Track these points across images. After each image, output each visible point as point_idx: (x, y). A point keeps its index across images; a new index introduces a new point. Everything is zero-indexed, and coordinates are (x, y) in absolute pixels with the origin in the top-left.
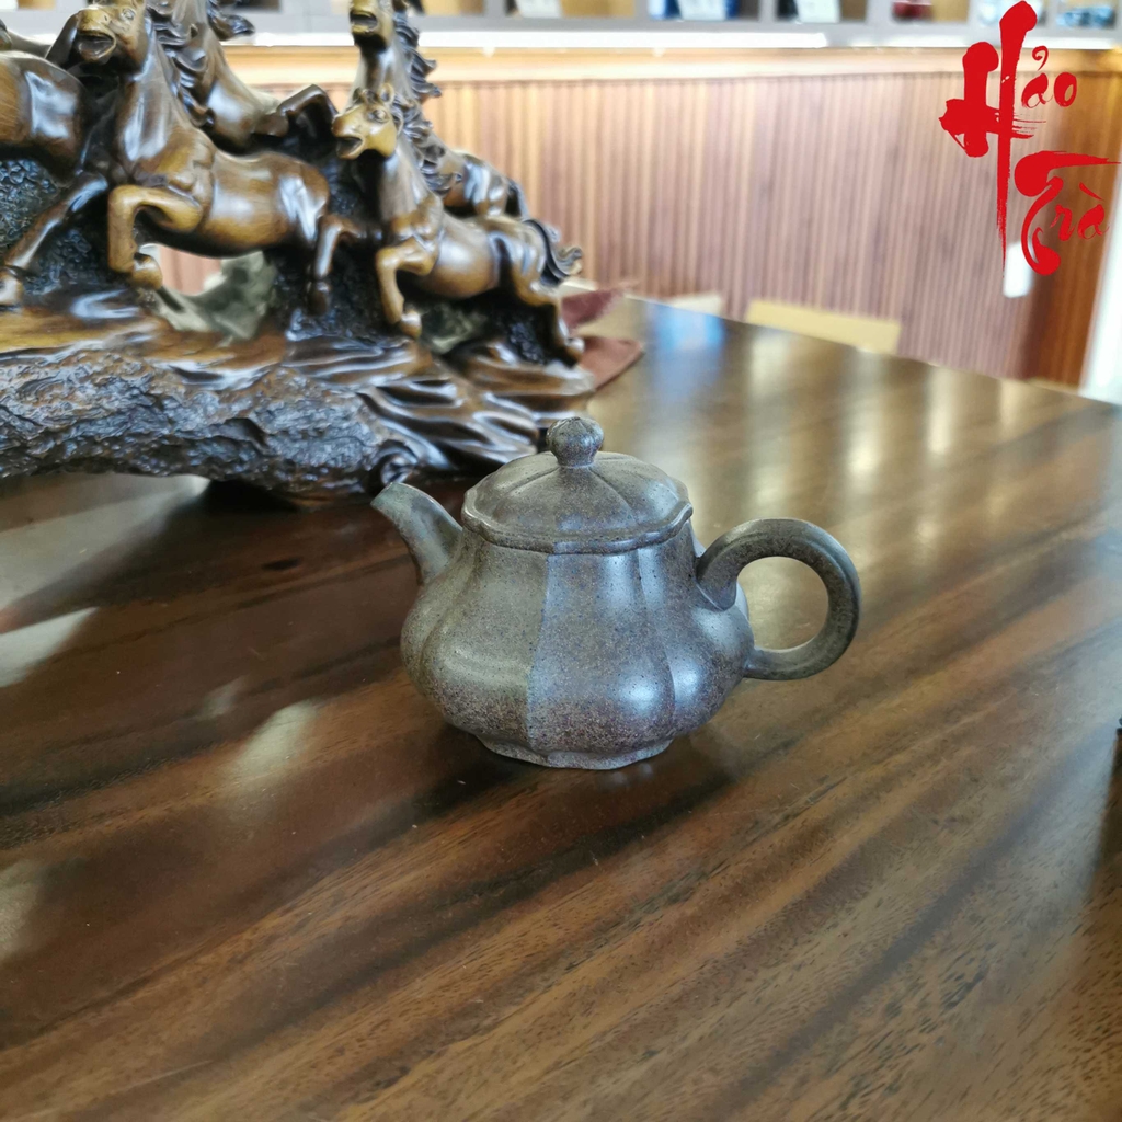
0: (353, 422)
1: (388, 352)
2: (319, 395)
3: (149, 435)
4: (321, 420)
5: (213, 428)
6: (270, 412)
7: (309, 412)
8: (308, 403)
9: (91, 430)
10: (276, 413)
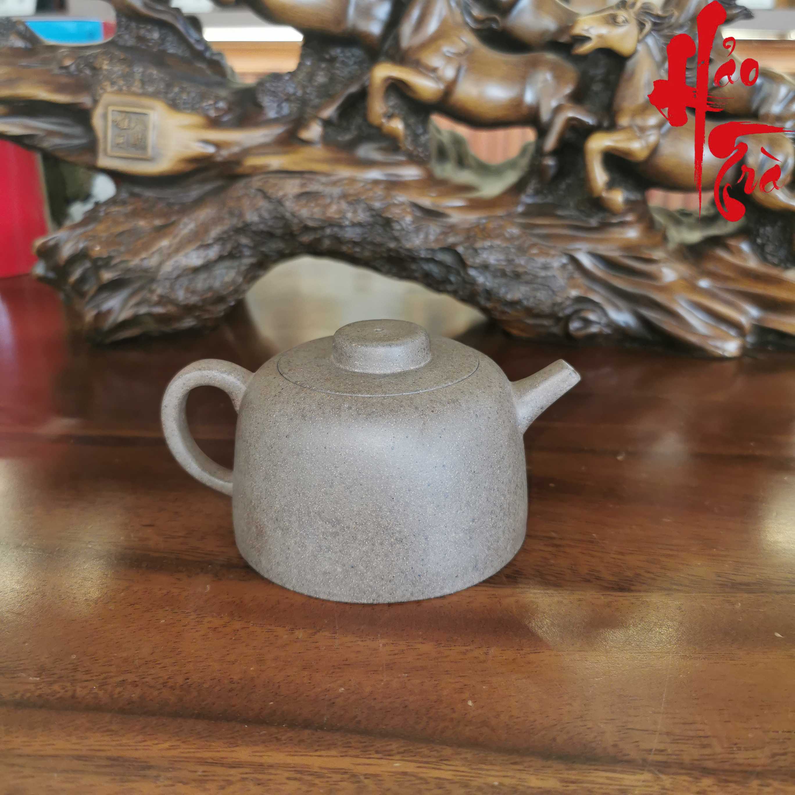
0: (549, 273)
1: (604, 226)
2: (526, 245)
3: (380, 245)
4: (520, 265)
5: (429, 252)
6: (476, 250)
7: (511, 257)
8: (513, 250)
9: (341, 233)
10: (479, 251)
